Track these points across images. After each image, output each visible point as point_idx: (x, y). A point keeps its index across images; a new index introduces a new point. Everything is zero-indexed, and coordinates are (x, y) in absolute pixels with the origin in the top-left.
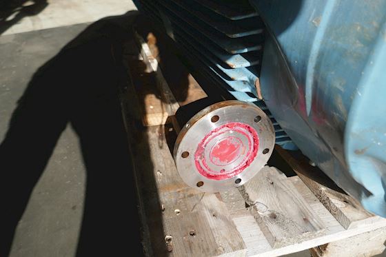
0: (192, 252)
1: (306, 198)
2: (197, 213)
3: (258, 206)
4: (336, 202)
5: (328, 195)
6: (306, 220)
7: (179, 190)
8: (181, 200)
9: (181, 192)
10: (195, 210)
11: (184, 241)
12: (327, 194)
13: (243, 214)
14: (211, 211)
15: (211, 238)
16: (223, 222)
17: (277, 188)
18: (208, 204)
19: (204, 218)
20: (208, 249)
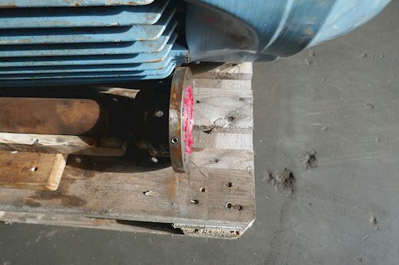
0: (246, 191)
1: (214, 87)
2: (209, 174)
3: (218, 124)
4: (232, 71)
5: (225, 71)
6: (241, 99)
7: (177, 181)
8: (191, 183)
9: (181, 179)
10: (206, 175)
11: (234, 194)
12: (222, 71)
13: (214, 139)
14: (211, 162)
15: (238, 172)
16: (226, 157)
17: (205, 101)
18: (203, 162)
19: (216, 170)
20: (247, 178)
